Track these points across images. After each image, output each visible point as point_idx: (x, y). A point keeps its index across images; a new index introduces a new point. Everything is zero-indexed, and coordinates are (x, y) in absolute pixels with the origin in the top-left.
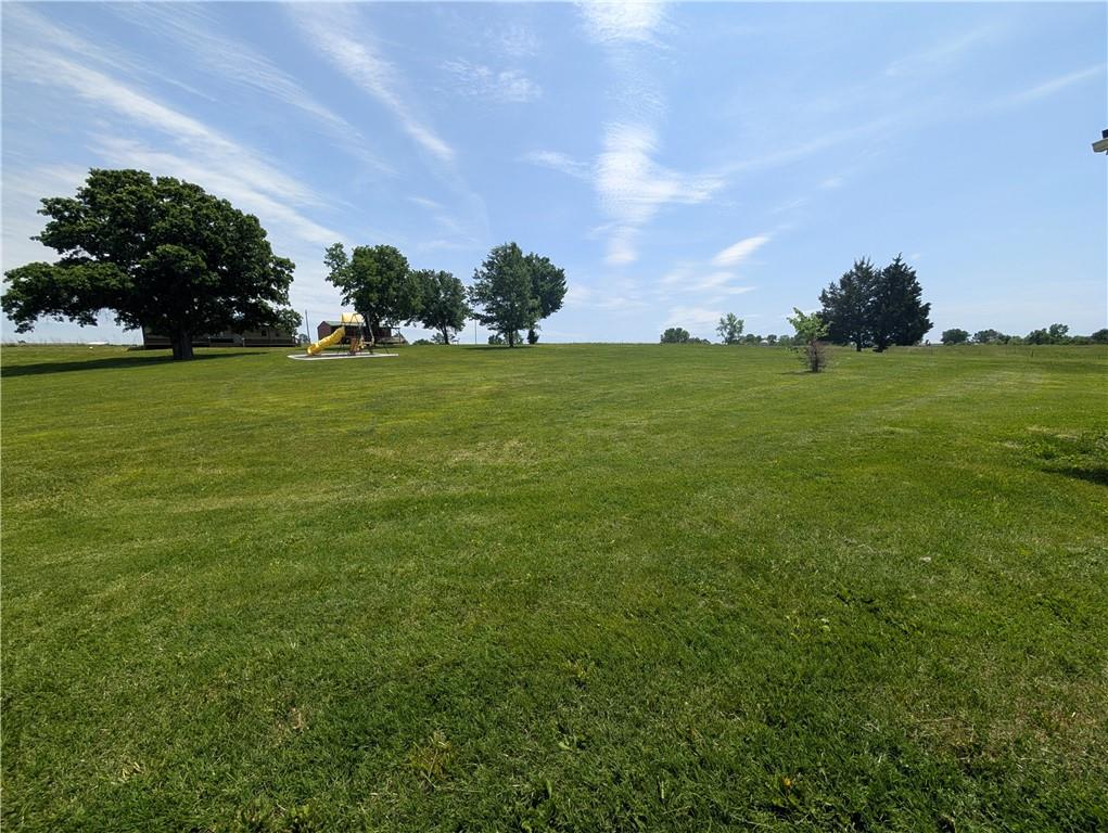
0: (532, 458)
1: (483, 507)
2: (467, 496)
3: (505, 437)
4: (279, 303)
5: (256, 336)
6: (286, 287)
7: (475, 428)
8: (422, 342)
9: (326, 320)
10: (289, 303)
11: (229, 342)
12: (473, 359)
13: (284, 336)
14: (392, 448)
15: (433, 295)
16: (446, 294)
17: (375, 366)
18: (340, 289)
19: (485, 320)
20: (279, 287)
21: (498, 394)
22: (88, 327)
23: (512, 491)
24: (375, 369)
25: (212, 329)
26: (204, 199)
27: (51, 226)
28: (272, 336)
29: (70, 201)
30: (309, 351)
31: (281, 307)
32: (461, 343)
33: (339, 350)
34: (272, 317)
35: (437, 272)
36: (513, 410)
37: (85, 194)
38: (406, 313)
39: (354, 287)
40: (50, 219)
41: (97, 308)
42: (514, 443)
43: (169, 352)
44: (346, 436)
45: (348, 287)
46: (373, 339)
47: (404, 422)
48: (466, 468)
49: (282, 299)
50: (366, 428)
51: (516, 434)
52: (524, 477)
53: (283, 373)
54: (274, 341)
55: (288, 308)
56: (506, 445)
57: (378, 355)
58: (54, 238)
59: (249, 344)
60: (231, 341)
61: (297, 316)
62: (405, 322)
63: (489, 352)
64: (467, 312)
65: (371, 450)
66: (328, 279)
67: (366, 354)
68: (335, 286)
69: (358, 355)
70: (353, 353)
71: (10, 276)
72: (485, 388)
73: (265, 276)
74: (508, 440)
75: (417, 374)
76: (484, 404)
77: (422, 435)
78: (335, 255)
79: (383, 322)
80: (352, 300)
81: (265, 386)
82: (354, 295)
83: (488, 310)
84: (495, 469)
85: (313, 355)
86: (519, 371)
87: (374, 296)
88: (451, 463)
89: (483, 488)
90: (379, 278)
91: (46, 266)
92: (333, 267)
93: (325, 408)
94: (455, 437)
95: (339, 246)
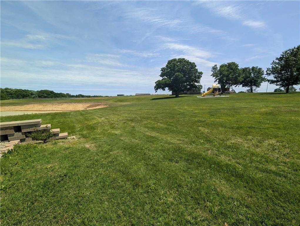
0: (284, 155)
1: (233, 178)
2: (227, 166)
3: (268, 137)
4: (198, 83)
5: (192, 92)
6: (200, 79)
7: (249, 128)
8: (241, 92)
9: (210, 87)
10: (200, 83)
11: (186, 93)
12: (262, 98)
13: (198, 92)
14: (208, 129)
15: (248, 75)
16: (254, 74)
17: (219, 100)
18: (214, 78)
19: (272, 82)
20: (198, 79)
21: (271, 114)
22: (164, 91)
23: (259, 175)
24: (218, 101)
25: (183, 91)
26: (185, 61)
27: (162, 73)
28: (195, 92)
29: (164, 68)
30: (202, 95)
31: (198, 84)
32: (258, 92)
33: (210, 95)
34: (196, 87)
35: (251, 67)
36: (278, 123)
37: (167, 66)
38: (236, 83)
39: (219, 76)
40: (162, 72)
41: (165, 87)
42: (273, 141)
43: (175, 96)
44: (196, 122)
45: (217, 77)
46: (221, 92)
47: (218, 120)
48: (235, 148)
49: (198, 82)
50: (203, 120)
51: (276, 137)
52: (273, 168)
53: (193, 101)
54: (196, 93)
55: (200, 84)
56: (267, 141)
57: (222, 96)
58: (162, 75)
59: (190, 94)
60: (187, 93)
61: (201, 86)
62: (235, 85)
63: (273, 95)
64: (264, 80)
65: (200, 128)
66: (212, 75)
67: (219, 96)
68: (213, 77)
69: (216, 96)
70: (214, 96)
71: (155, 83)
72: (264, 110)
73: (195, 77)
74: (268, 139)
75: (233, 103)
76: (259, 117)
77: (222, 126)
78: (214, 68)
79: (227, 86)
80: (218, 81)
81: (187, 104)
82: (219, 79)
83: (275, 77)
84: (253, 154)
85: (203, 96)
86: (289, 103)
87: (225, 78)
88: (228, 143)
89: (239, 164)
90: (227, 72)
91: (160, 80)
92: (213, 72)
93: (197, 111)
94: (237, 130)
95: (216, 65)
